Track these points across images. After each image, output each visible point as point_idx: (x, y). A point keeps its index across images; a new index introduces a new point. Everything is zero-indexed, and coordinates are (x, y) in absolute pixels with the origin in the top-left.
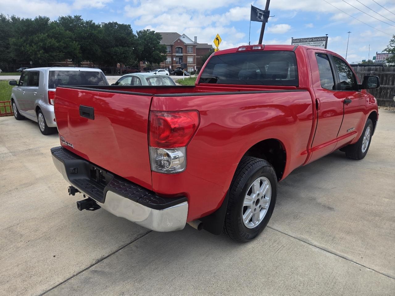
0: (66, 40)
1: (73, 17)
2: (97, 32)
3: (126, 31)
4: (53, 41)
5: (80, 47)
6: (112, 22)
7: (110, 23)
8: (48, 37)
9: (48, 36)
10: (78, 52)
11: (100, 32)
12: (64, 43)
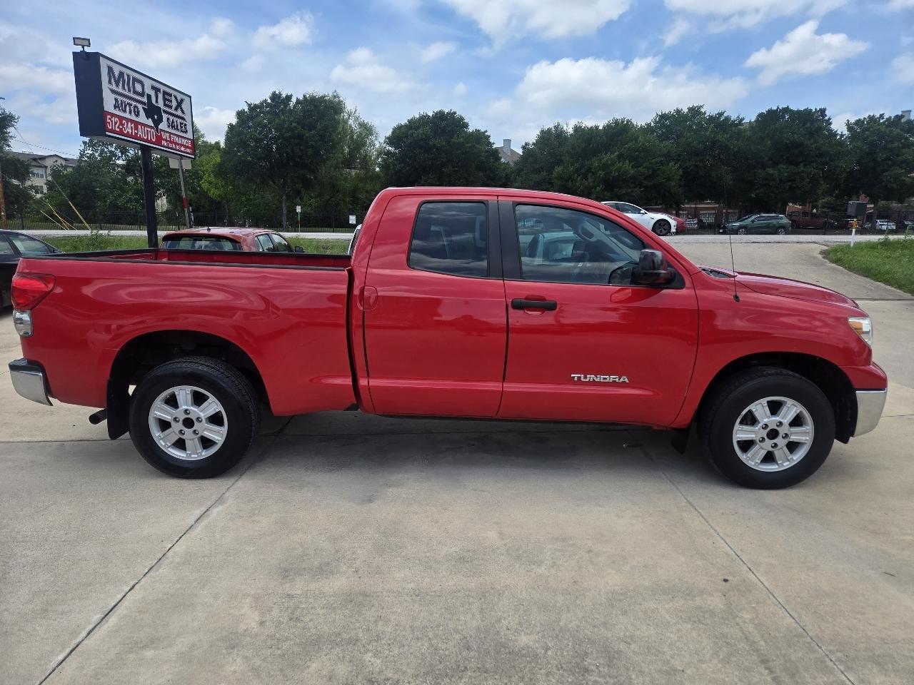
0: (654, 160)
1: (686, 110)
2: (728, 136)
3: (808, 125)
4: (627, 166)
5: (681, 173)
6: (775, 108)
7: (770, 112)
8: (619, 159)
9: (620, 157)
10: (673, 184)
11: (739, 135)
12: (647, 168)
